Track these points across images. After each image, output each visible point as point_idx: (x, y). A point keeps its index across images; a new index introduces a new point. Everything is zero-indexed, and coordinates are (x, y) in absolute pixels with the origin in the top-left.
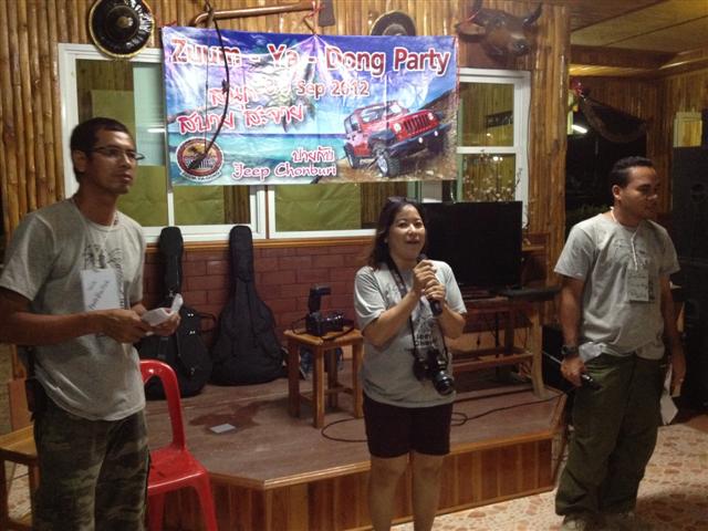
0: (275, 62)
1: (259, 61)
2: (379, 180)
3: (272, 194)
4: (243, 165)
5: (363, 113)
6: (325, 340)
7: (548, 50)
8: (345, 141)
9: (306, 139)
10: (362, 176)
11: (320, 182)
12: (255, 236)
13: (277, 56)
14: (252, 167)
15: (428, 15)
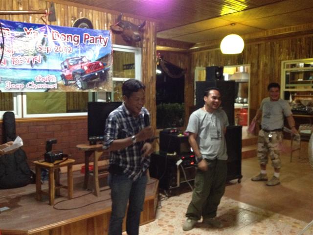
0: (27, 36)
1: (19, 35)
2: (77, 91)
3: (25, 97)
4: (11, 83)
5: (70, 61)
6: (55, 164)
7: (148, 40)
8: (61, 73)
9: (42, 71)
10: (70, 89)
11: (49, 91)
12: (16, 117)
13: (28, 33)
14: (15, 84)
15: (98, 21)
